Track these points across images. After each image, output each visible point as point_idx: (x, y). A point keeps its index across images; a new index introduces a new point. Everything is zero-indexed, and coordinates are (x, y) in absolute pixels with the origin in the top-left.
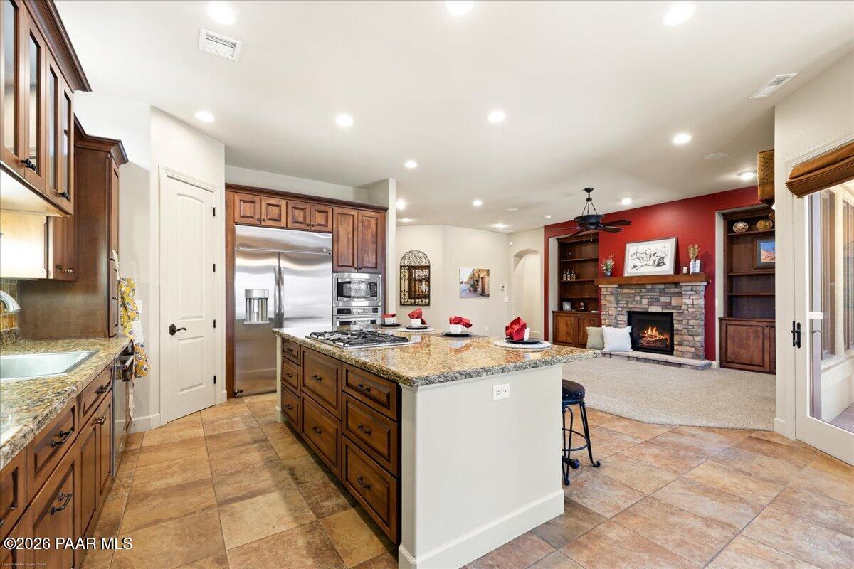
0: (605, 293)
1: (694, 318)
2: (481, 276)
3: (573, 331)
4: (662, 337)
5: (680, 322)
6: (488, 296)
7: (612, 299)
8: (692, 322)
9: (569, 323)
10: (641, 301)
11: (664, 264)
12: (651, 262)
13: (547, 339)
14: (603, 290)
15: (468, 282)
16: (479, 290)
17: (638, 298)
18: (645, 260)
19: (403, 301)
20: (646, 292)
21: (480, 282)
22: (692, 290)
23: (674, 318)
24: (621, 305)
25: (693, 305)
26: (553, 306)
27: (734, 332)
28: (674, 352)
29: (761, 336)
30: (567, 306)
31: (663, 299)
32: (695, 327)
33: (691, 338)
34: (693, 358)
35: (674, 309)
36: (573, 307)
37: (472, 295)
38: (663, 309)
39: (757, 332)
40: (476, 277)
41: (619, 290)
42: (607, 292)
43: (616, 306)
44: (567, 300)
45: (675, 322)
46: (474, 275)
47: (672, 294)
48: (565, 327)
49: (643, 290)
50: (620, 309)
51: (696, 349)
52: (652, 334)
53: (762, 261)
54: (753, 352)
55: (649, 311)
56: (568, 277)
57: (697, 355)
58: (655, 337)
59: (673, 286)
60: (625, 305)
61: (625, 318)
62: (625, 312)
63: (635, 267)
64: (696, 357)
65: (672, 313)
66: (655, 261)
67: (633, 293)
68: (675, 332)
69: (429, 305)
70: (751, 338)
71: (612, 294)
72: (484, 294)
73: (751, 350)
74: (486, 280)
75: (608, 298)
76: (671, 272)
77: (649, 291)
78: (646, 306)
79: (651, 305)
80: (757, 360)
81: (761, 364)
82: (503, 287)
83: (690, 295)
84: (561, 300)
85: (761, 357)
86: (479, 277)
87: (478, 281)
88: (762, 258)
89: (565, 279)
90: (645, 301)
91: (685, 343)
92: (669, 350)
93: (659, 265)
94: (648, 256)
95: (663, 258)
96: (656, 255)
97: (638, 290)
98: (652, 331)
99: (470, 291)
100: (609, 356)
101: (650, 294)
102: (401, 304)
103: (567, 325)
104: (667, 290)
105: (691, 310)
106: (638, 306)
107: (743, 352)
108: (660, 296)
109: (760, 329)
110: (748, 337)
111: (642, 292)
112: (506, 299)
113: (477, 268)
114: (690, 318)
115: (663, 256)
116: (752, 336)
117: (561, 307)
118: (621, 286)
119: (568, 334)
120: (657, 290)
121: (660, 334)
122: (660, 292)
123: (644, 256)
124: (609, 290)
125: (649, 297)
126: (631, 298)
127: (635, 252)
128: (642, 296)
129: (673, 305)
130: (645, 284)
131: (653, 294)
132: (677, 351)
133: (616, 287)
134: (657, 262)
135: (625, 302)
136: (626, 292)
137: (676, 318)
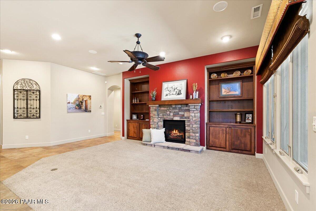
0: (152, 110)
1: (196, 123)
2: (85, 99)
3: (137, 131)
5: (189, 126)
6: (90, 111)
7: (156, 113)
8: (194, 126)
9: (135, 126)
10: (170, 114)
11: (181, 94)
12: (175, 93)
13: (123, 135)
14: (151, 108)
15: (74, 103)
16: (84, 107)
17: (168, 113)
18: (172, 91)
19: (16, 115)
20: (173, 109)
21: (84, 103)
22: (194, 108)
23: (186, 123)
24: (160, 117)
25: (195, 116)
26: (127, 117)
27: (213, 130)
28: (186, 142)
29: (225, 132)
30: (135, 117)
31: (180, 113)
32: (196, 129)
33: (194, 135)
34: (195, 146)
35: (186, 118)
36: (137, 118)
37: (78, 110)
38: (180, 118)
39: (223, 130)
40: (81, 100)
41: (159, 108)
42: (153, 109)
43: (157, 117)
44: (134, 114)
45: (186, 126)
46: (79, 98)
47: (184, 110)
48: (133, 128)
49: (171, 108)
50: (160, 119)
51: (196, 140)
52: (175, 133)
53: (223, 94)
54: (221, 141)
55: (174, 119)
56: (135, 101)
57: (197, 144)
58: (177, 134)
59: (185, 106)
60: (162, 117)
61: (162, 124)
62: (162, 121)
63: (167, 95)
64: (196, 145)
65: (185, 121)
66: (176, 92)
68: (186, 131)
69: (40, 117)
70: (221, 134)
71: (156, 110)
72: (86, 110)
73: (221, 139)
74: (89, 102)
75: (154, 113)
76: (184, 98)
77: (174, 109)
78: (172, 117)
79: (175, 116)
80: (223, 145)
81: (225, 147)
82: (101, 106)
83: (194, 111)
84: (132, 114)
85: (225, 143)
86: (83, 100)
87: (82, 103)
88: (223, 92)
89: (133, 102)
90: (172, 114)
91: (191, 137)
92: (183, 141)
93: (178, 94)
94: (173, 89)
95: (181, 90)
96: (177, 89)
97: (168, 108)
98: (176, 131)
99: (76, 108)
100: (154, 146)
101: (174, 110)
102: (14, 118)
103: (134, 127)
104: (182, 108)
105: (194, 119)
106: (168, 117)
107: (217, 141)
108: (179, 111)
109: (225, 128)
110: (219, 133)
111: (170, 109)
112: (103, 113)
113: (82, 94)
114: (193, 123)
115: (180, 89)
116: (221, 132)
117: (131, 118)
118: (160, 106)
119: (135, 132)
120: (178, 108)
121: (179, 133)
122: (179, 109)
123: (171, 89)
124: (154, 108)
125: (174, 112)
126: (165, 112)
127: (167, 87)
128: (170, 111)
129: (185, 116)
130: (172, 105)
131: (176, 110)
132: (187, 141)
133: (158, 107)
134: (177, 93)
135: (162, 115)
136: (163, 109)
137: (187, 123)
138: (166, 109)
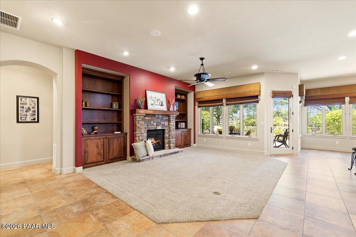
0: (139, 119)
4: (157, 141)
5: (168, 133)
7: (143, 123)
10: (153, 124)
11: (163, 105)
17: (152, 122)
18: (156, 101)
20: (156, 119)
24: (145, 127)
25: (173, 125)
29: (181, 135)
31: (162, 123)
33: (172, 140)
35: (166, 127)
38: (162, 127)
41: (144, 118)
45: (166, 133)
47: (165, 120)
48: (95, 148)
49: (155, 118)
50: (144, 129)
51: (174, 144)
55: (157, 129)
59: (165, 116)
60: (147, 127)
61: (146, 134)
62: (146, 131)
63: (152, 105)
64: (174, 147)
65: (165, 129)
67: (151, 120)
70: (179, 137)
71: (142, 120)
73: (179, 140)
75: (139, 122)
76: (166, 110)
78: (156, 127)
79: (158, 126)
80: (180, 144)
83: (172, 121)
90: (155, 124)
92: (162, 148)
96: (160, 100)
97: (153, 118)
101: (157, 120)
104: (163, 118)
105: (173, 127)
106: (153, 127)
108: (161, 121)
109: (181, 132)
111: (154, 119)
114: (172, 131)
115: (162, 101)
118: (146, 115)
119: (99, 154)
120: (160, 118)
123: (155, 99)
124: (141, 117)
125: (157, 122)
126: (149, 122)
127: (151, 96)
128: (154, 121)
129: (165, 125)
130: (155, 115)
131: (158, 120)
132: (167, 147)
133: (144, 116)
134: (161, 104)
135: (147, 125)
136: (147, 119)
137: (167, 131)
138: (150, 119)
